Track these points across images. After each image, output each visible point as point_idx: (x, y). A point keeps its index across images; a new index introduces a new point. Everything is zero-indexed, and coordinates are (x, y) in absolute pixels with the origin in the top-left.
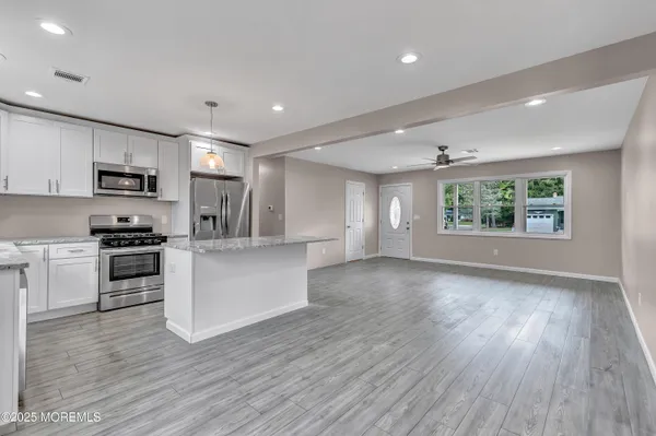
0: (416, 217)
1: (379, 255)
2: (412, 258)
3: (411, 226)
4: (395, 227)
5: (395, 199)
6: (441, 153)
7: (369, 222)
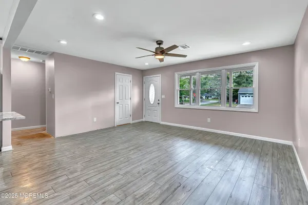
0: (163, 97)
1: (144, 120)
2: (162, 123)
3: (160, 102)
4: (152, 103)
5: (152, 85)
6: (158, 46)
7: (136, 99)
